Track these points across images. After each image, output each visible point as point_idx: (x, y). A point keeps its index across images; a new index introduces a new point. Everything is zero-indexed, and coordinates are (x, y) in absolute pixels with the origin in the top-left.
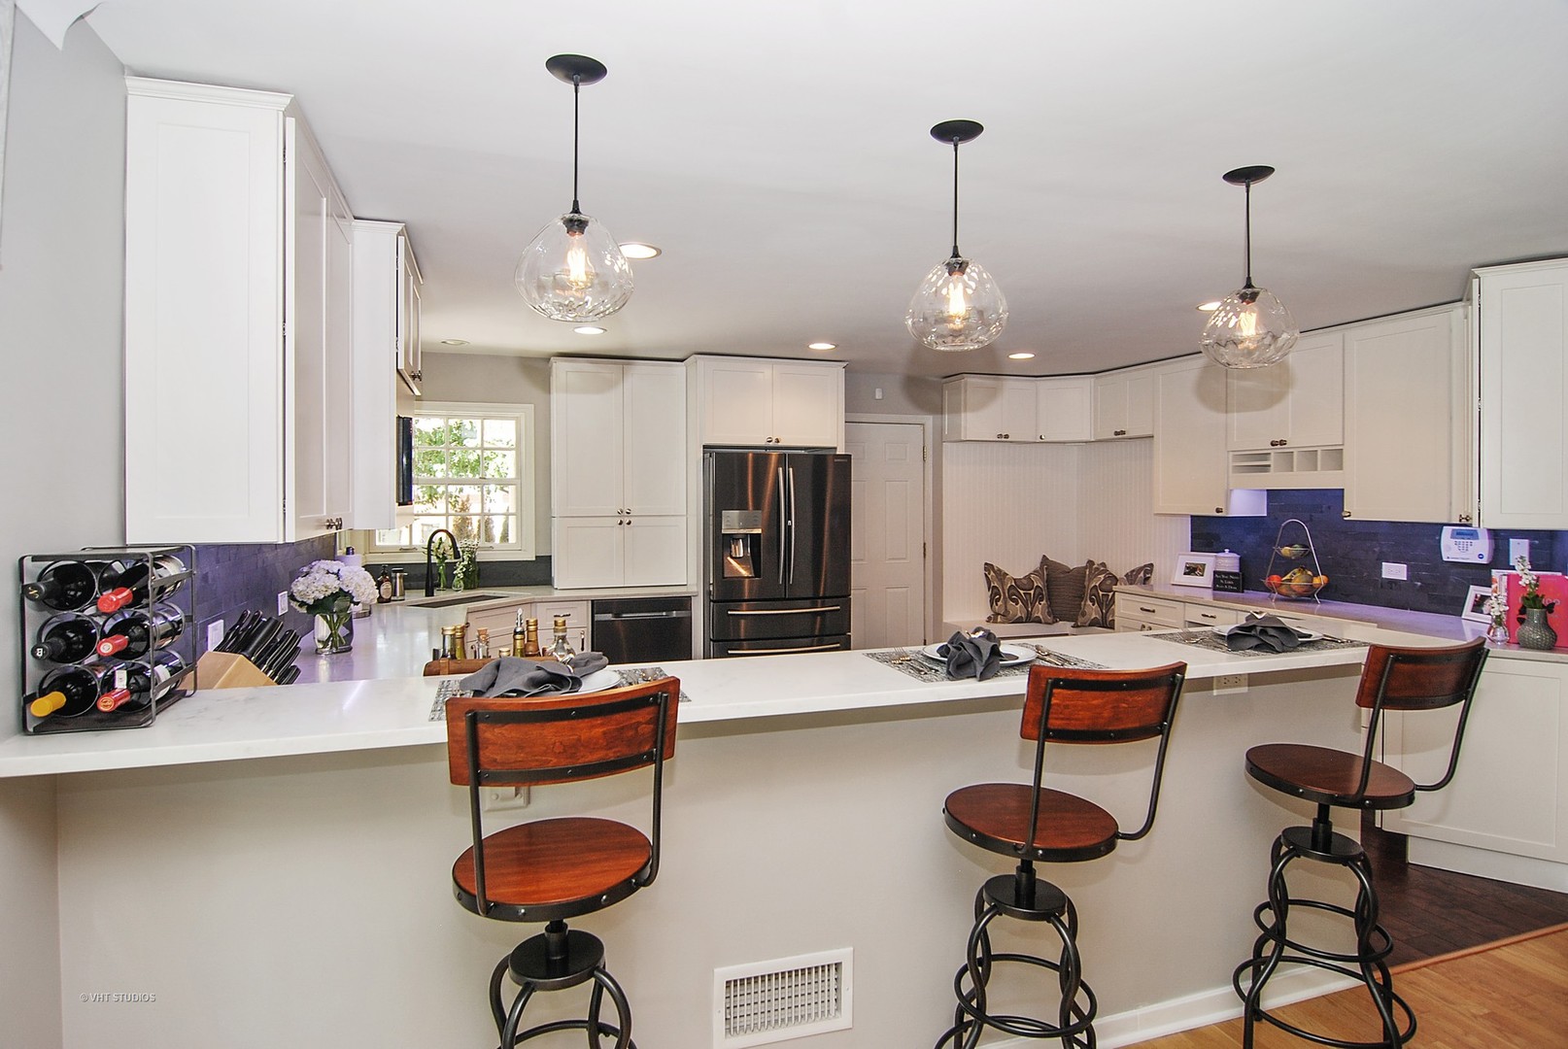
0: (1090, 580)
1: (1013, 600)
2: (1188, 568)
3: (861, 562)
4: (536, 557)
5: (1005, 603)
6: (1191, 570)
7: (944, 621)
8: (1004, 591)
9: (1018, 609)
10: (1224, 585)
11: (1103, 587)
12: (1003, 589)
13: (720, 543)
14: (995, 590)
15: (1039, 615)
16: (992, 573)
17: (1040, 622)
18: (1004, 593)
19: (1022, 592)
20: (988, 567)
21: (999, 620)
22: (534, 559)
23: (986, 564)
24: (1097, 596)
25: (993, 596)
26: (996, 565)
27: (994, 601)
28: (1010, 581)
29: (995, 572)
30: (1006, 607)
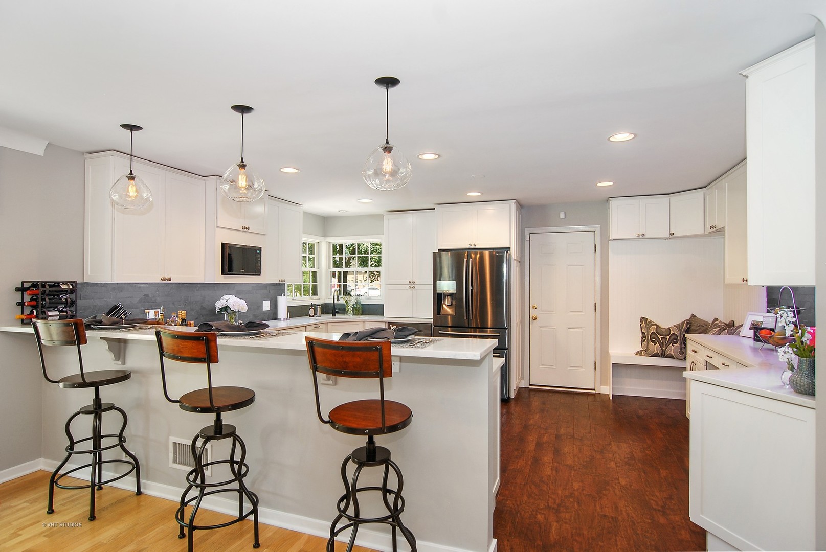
1: (653, 342)
2: (752, 325)
3: (551, 313)
9: (655, 348)
12: (648, 334)
14: (644, 335)
15: (672, 353)
16: (644, 324)
17: (672, 357)
18: (648, 337)
19: (660, 337)
20: (643, 320)
21: (643, 354)
23: (642, 318)
25: (642, 338)
26: (649, 318)
27: (643, 342)
28: (653, 329)
29: (646, 323)
30: (648, 346)
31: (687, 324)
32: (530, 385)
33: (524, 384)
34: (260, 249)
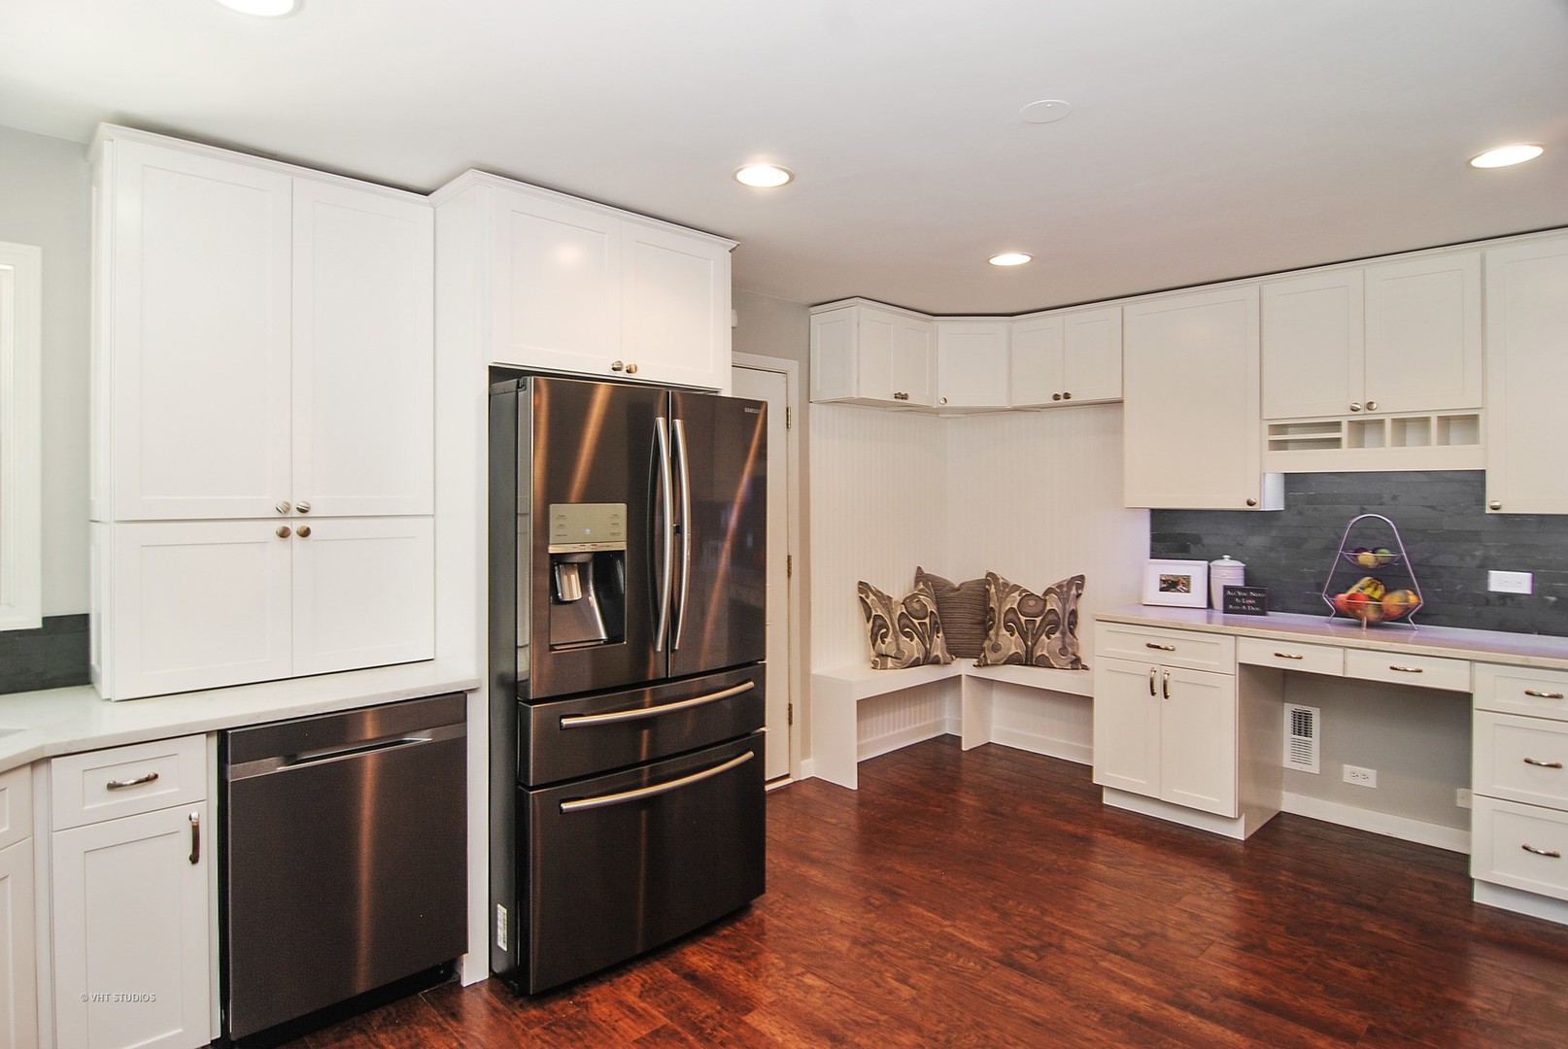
0: (1001, 601)
2: (1164, 582)
4: (45, 620)
5: (897, 639)
6: (1170, 584)
7: (813, 672)
8: (892, 621)
9: (913, 647)
10: (1241, 604)
11: (1026, 610)
12: (891, 619)
14: (879, 622)
15: (939, 652)
16: (872, 596)
18: (893, 625)
19: (916, 621)
20: (864, 588)
21: (890, 664)
22: (38, 625)
23: (859, 583)
24: (1017, 623)
29: (875, 594)
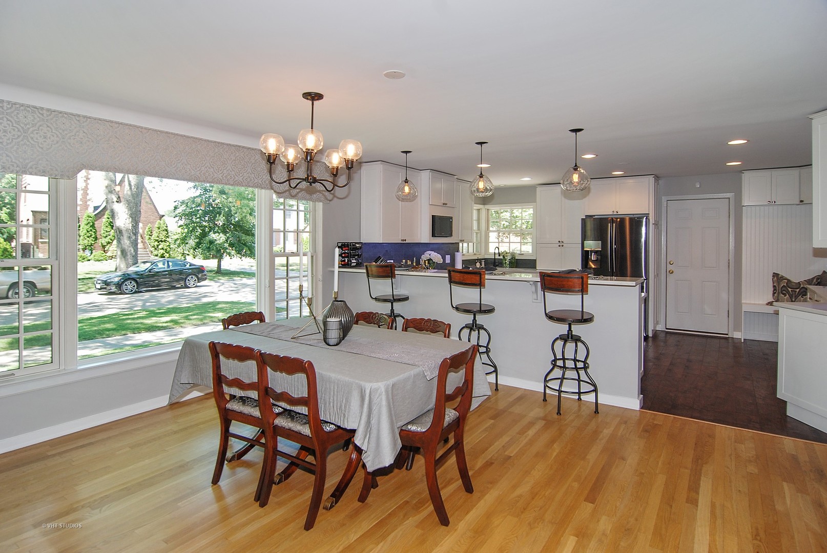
1: (783, 293)
3: (687, 268)
12: (779, 287)
13: (586, 255)
16: (775, 278)
18: (779, 289)
19: (790, 290)
20: (775, 275)
23: (774, 273)
25: (773, 291)
26: (781, 273)
27: (774, 294)
28: (784, 283)
29: (777, 278)
30: (778, 297)
31: (818, 279)
32: (667, 329)
33: (660, 327)
34: (451, 218)
